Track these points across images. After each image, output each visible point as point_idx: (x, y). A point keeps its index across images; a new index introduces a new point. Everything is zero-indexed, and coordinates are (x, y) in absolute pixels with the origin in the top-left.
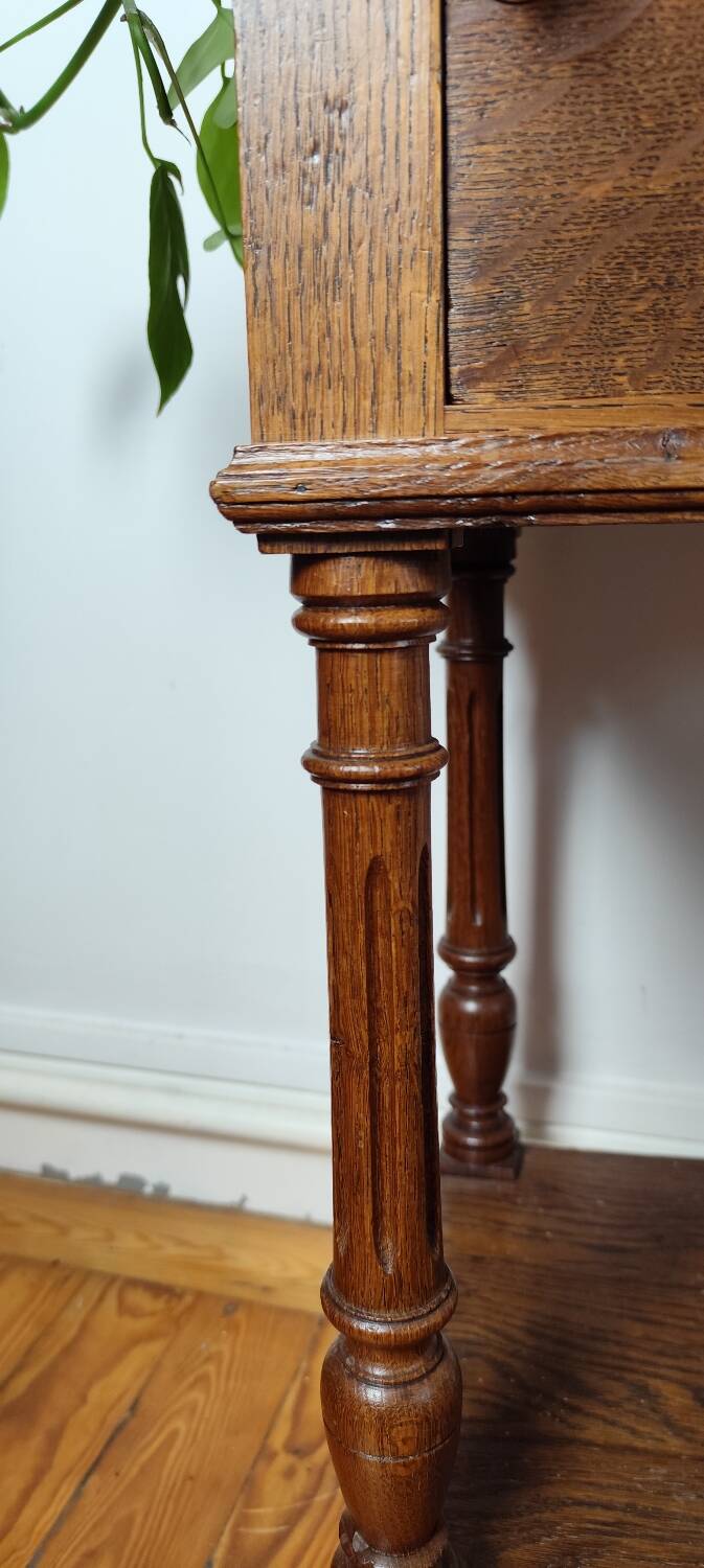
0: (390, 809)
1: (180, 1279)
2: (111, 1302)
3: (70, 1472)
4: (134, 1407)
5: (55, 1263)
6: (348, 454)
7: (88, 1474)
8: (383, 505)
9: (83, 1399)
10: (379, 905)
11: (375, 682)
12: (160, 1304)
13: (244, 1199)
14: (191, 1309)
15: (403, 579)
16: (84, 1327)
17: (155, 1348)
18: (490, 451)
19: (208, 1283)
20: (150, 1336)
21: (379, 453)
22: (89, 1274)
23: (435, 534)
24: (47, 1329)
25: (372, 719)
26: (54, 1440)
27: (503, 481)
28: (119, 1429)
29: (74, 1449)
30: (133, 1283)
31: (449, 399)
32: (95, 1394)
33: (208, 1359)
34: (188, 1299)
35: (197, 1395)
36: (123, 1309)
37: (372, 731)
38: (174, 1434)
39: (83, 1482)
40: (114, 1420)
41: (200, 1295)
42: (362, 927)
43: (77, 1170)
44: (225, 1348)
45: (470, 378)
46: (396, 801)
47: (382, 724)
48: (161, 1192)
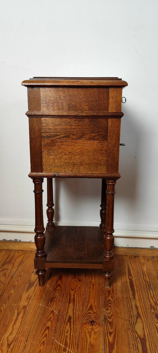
1: (24, 250)
2: (16, 252)
3: (16, 266)
4: (22, 261)
5: (8, 249)
7: (19, 266)
9: (16, 261)
12: (22, 252)
13: (31, 241)
14: (26, 252)
16: (14, 255)
17: (23, 256)
19: (28, 249)
20: (22, 255)
22: (13, 250)
24: (9, 255)
26: (14, 264)
28: (21, 262)
29: (16, 264)
30: (19, 250)
32: (17, 260)
33: (30, 256)
34: (26, 251)
35: (29, 259)
36: (18, 253)
38: (27, 262)
39: (18, 267)
40: (20, 262)
41: (27, 251)
43: (8, 239)
44: (31, 255)
48: (20, 241)
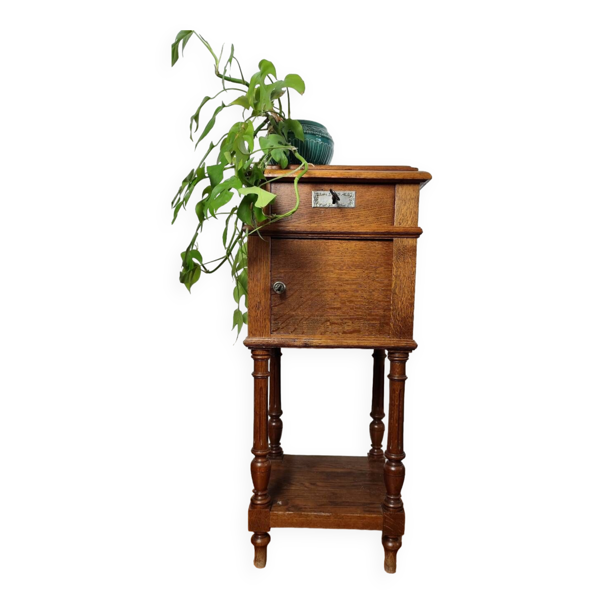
0: (263, 380)
6: (259, 339)
8: (264, 345)
10: (261, 393)
11: (262, 365)
15: (265, 353)
18: (276, 340)
21: (263, 339)
23: (270, 348)
25: (261, 369)
27: (277, 343)
31: (271, 333)
37: (261, 370)
42: (259, 396)
45: (273, 331)
46: (264, 379)
47: (262, 370)
